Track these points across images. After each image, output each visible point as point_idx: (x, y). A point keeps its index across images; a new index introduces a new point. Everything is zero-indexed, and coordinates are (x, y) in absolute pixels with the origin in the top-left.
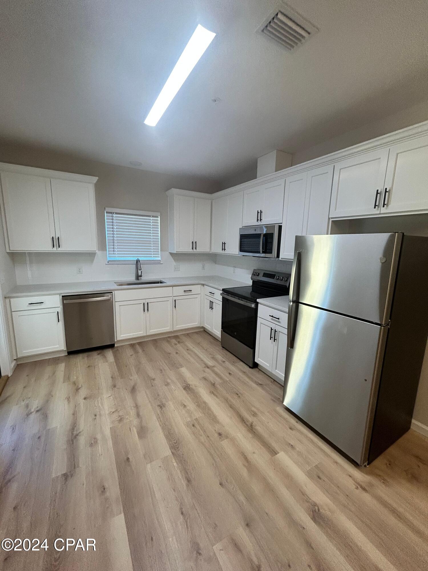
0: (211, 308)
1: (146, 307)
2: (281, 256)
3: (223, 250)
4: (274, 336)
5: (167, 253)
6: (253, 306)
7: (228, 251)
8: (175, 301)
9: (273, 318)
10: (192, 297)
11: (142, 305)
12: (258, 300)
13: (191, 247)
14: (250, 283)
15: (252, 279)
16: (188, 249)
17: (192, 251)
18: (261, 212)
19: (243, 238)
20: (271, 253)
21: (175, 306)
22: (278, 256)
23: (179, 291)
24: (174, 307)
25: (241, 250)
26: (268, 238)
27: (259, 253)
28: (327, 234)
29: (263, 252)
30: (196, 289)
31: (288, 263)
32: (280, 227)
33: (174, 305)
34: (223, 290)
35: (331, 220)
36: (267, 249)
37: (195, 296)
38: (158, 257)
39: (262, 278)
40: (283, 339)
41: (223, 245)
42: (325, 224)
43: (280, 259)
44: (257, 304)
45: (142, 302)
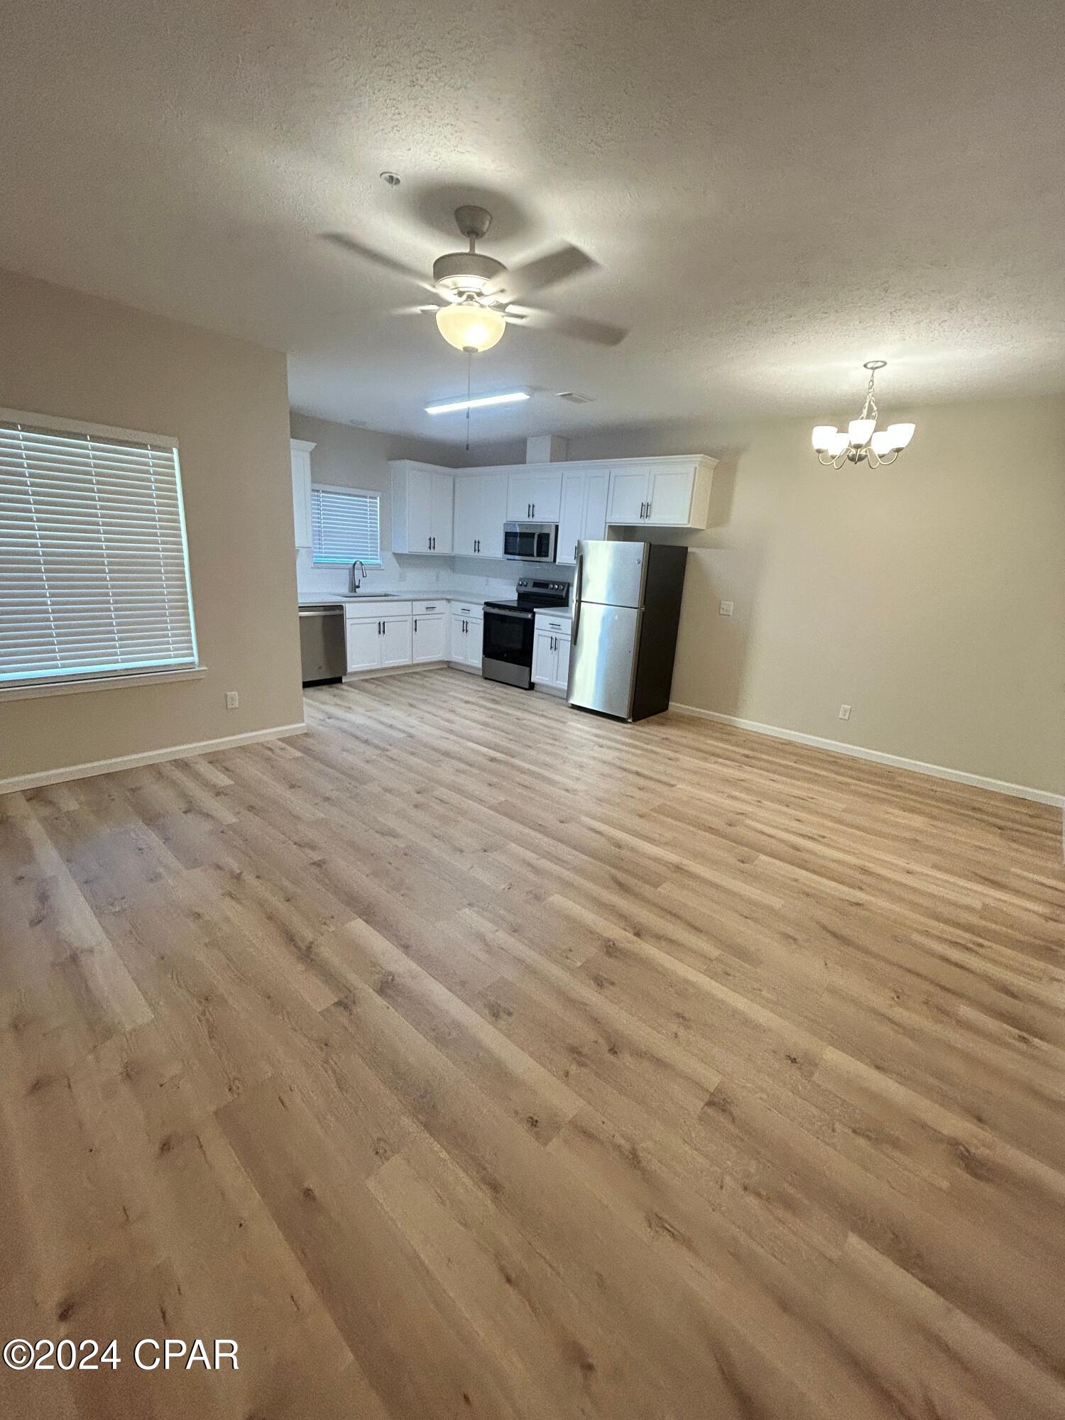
0: (465, 630)
1: (382, 629)
2: (557, 560)
3: (477, 552)
4: (554, 645)
5: (390, 555)
6: (530, 616)
7: (485, 552)
8: (416, 621)
9: (554, 626)
10: (436, 616)
11: (377, 625)
12: (535, 610)
13: (428, 545)
14: (515, 597)
15: (517, 591)
16: (423, 549)
17: (429, 551)
18: (533, 506)
19: (509, 536)
20: (547, 556)
21: (416, 629)
22: (555, 560)
23: (420, 607)
24: (414, 631)
25: (506, 552)
26: (543, 539)
27: (533, 556)
28: (604, 540)
29: (539, 555)
30: (441, 606)
31: (568, 568)
32: (557, 527)
33: (414, 628)
34: (485, 603)
35: (608, 524)
36: (543, 551)
37: (439, 616)
38: (377, 559)
39: (530, 589)
40: (565, 646)
41: (477, 544)
42: (603, 530)
43: (557, 564)
44: (534, 614)
45: (377, 620)
